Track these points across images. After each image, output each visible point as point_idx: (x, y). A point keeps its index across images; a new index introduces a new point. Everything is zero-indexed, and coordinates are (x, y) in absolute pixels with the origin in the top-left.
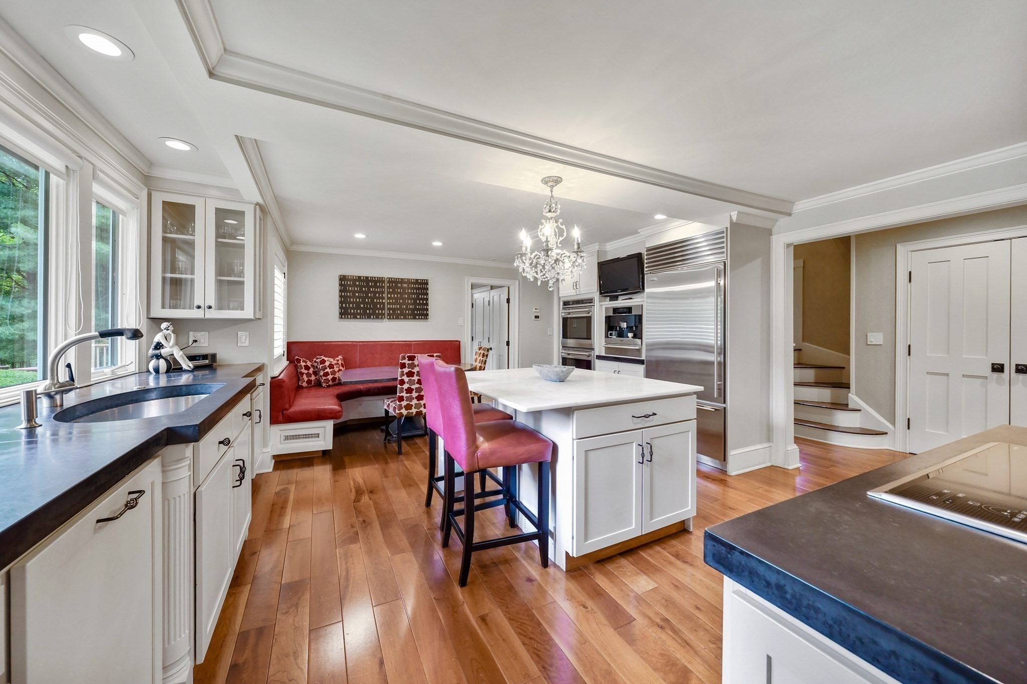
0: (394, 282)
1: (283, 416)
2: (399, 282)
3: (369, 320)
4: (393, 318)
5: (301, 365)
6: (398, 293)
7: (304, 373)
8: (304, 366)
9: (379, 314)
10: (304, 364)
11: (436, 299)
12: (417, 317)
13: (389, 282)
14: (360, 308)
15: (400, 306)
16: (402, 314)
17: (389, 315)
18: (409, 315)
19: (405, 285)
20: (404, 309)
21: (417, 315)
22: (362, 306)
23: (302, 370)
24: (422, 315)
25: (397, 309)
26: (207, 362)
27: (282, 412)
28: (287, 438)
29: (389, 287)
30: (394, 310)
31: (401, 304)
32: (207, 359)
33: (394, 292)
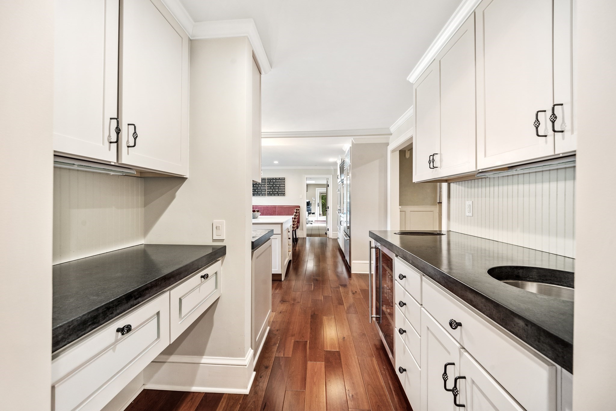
0: (269, 180)
2: (272, 180)
3: (259, 196)
4: (269, 195)
6: (271, 184)
9: (263, 194)
11: (289, 187)
12: (280, 195)
13: (267, 180)
14: (256, 192)
15: (272, 190)
16: (273, 193)
17: (268, 194)
18: (276, 194)
19: (274, 181)
20: (274, 191)
21: (280, 194)
22: (257, 190)
24: (283, 194)
25: (271, 191)
29: (267, 182)
30: (270, 192)
31: (272, 189)
33: (269, 184)
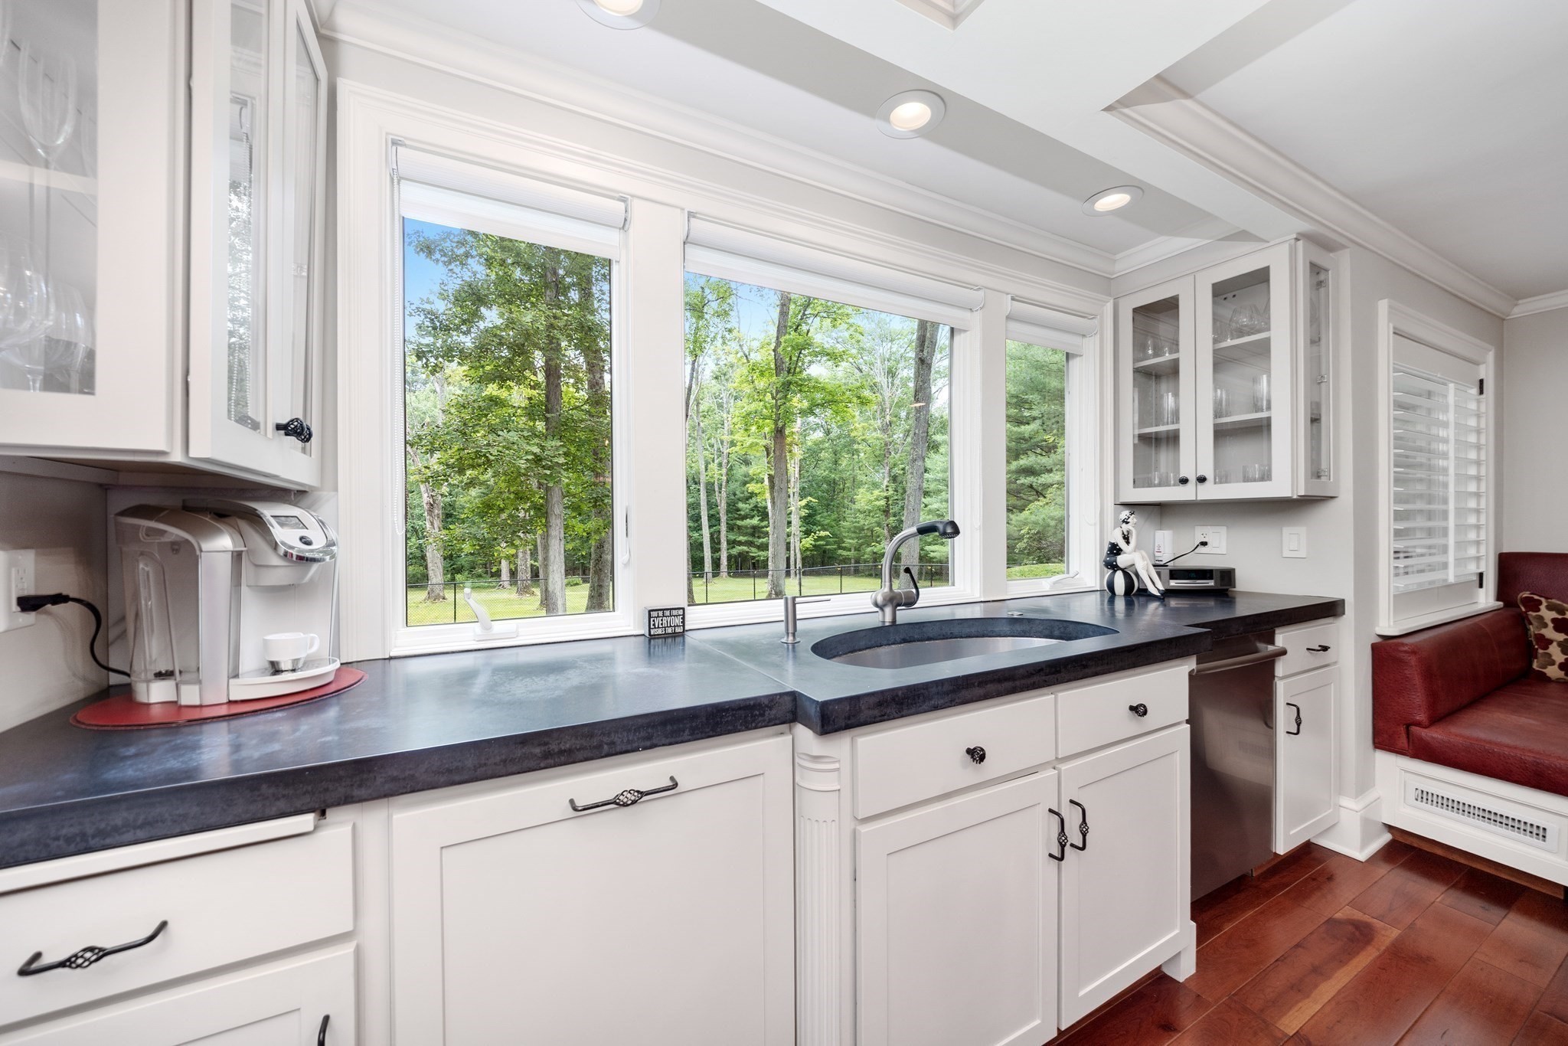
1: (1408, 738)
5: (1541, 618)
7: (1550, 642)
8: (1554, 620)
10: (1554, 615)
23: (1544, 631)
26: (1211, 583)
27: (1408, 726)
28: (1424, 796)
32: (1212, 579)
